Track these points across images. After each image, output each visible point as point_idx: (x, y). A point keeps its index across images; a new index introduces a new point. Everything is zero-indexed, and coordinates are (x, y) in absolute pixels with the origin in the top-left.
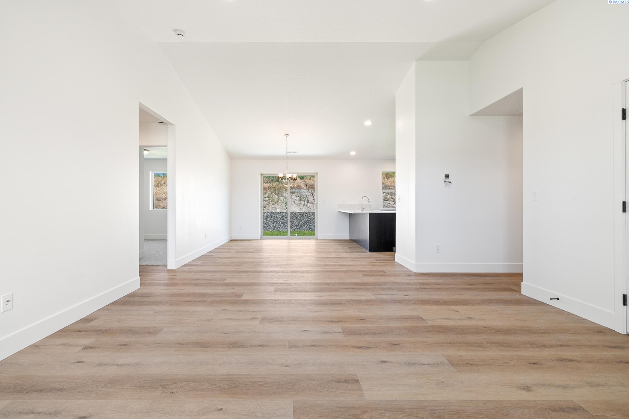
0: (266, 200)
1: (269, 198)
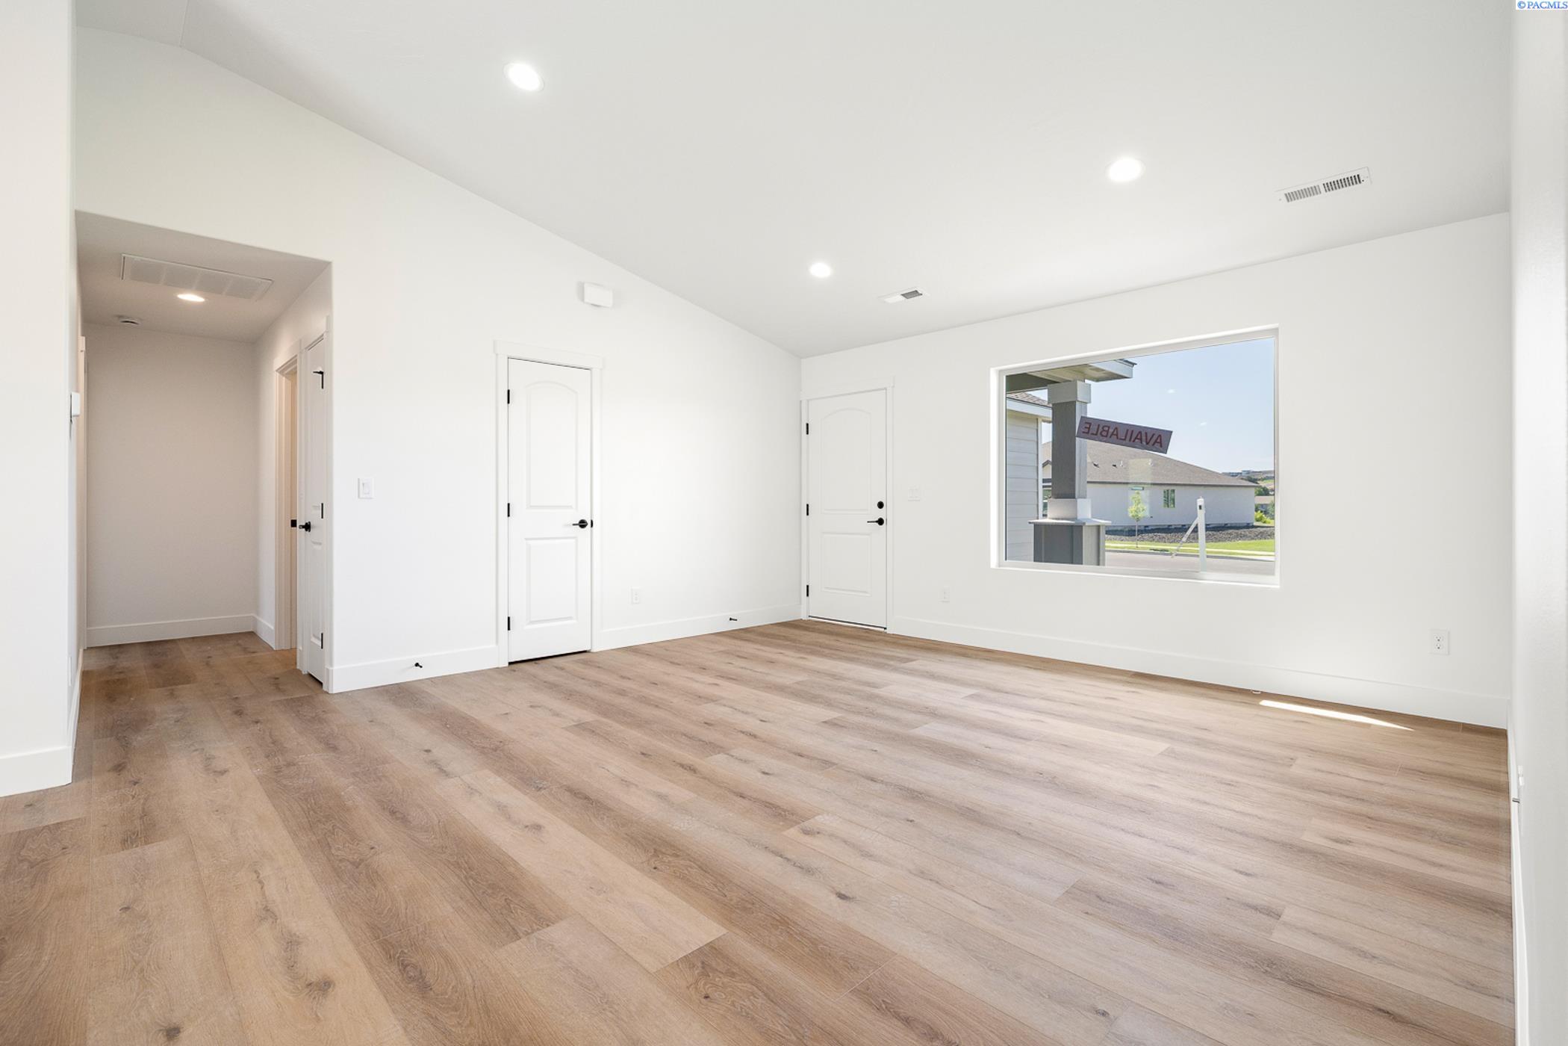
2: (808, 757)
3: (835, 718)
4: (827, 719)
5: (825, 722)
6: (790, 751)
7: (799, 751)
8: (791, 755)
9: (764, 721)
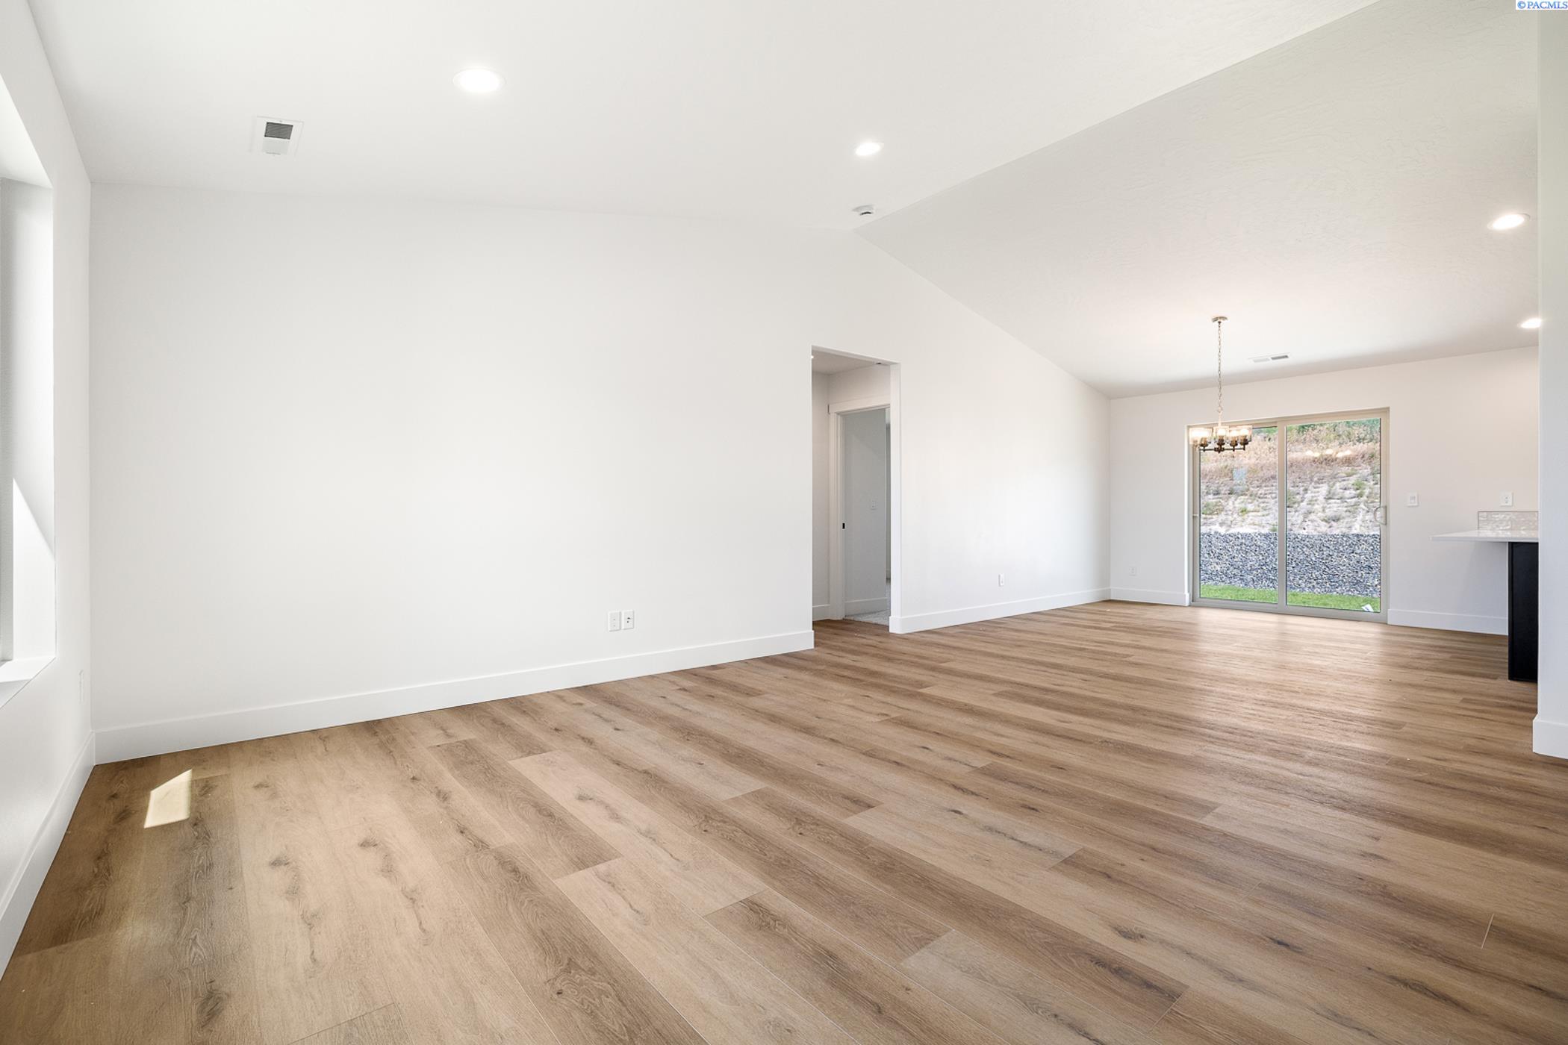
0: (1347, 496)
1: (1358, 491)
2: (889, 761)
3: (855, 813)
4: (868, 812)
5: (870, 806)
6: (909, 767)
7: (900, 767)
8: (907, 764)
9: (956, 812)
